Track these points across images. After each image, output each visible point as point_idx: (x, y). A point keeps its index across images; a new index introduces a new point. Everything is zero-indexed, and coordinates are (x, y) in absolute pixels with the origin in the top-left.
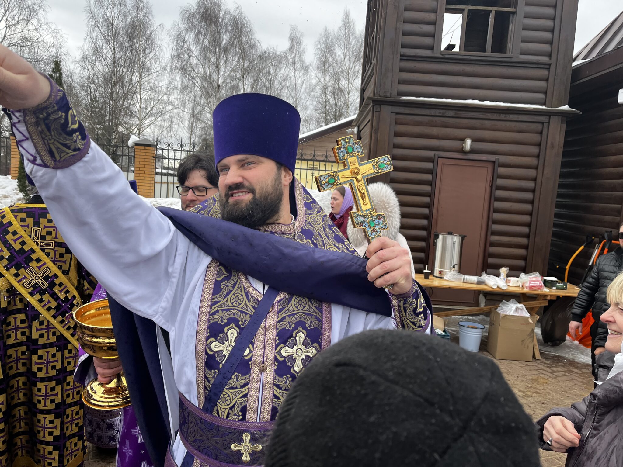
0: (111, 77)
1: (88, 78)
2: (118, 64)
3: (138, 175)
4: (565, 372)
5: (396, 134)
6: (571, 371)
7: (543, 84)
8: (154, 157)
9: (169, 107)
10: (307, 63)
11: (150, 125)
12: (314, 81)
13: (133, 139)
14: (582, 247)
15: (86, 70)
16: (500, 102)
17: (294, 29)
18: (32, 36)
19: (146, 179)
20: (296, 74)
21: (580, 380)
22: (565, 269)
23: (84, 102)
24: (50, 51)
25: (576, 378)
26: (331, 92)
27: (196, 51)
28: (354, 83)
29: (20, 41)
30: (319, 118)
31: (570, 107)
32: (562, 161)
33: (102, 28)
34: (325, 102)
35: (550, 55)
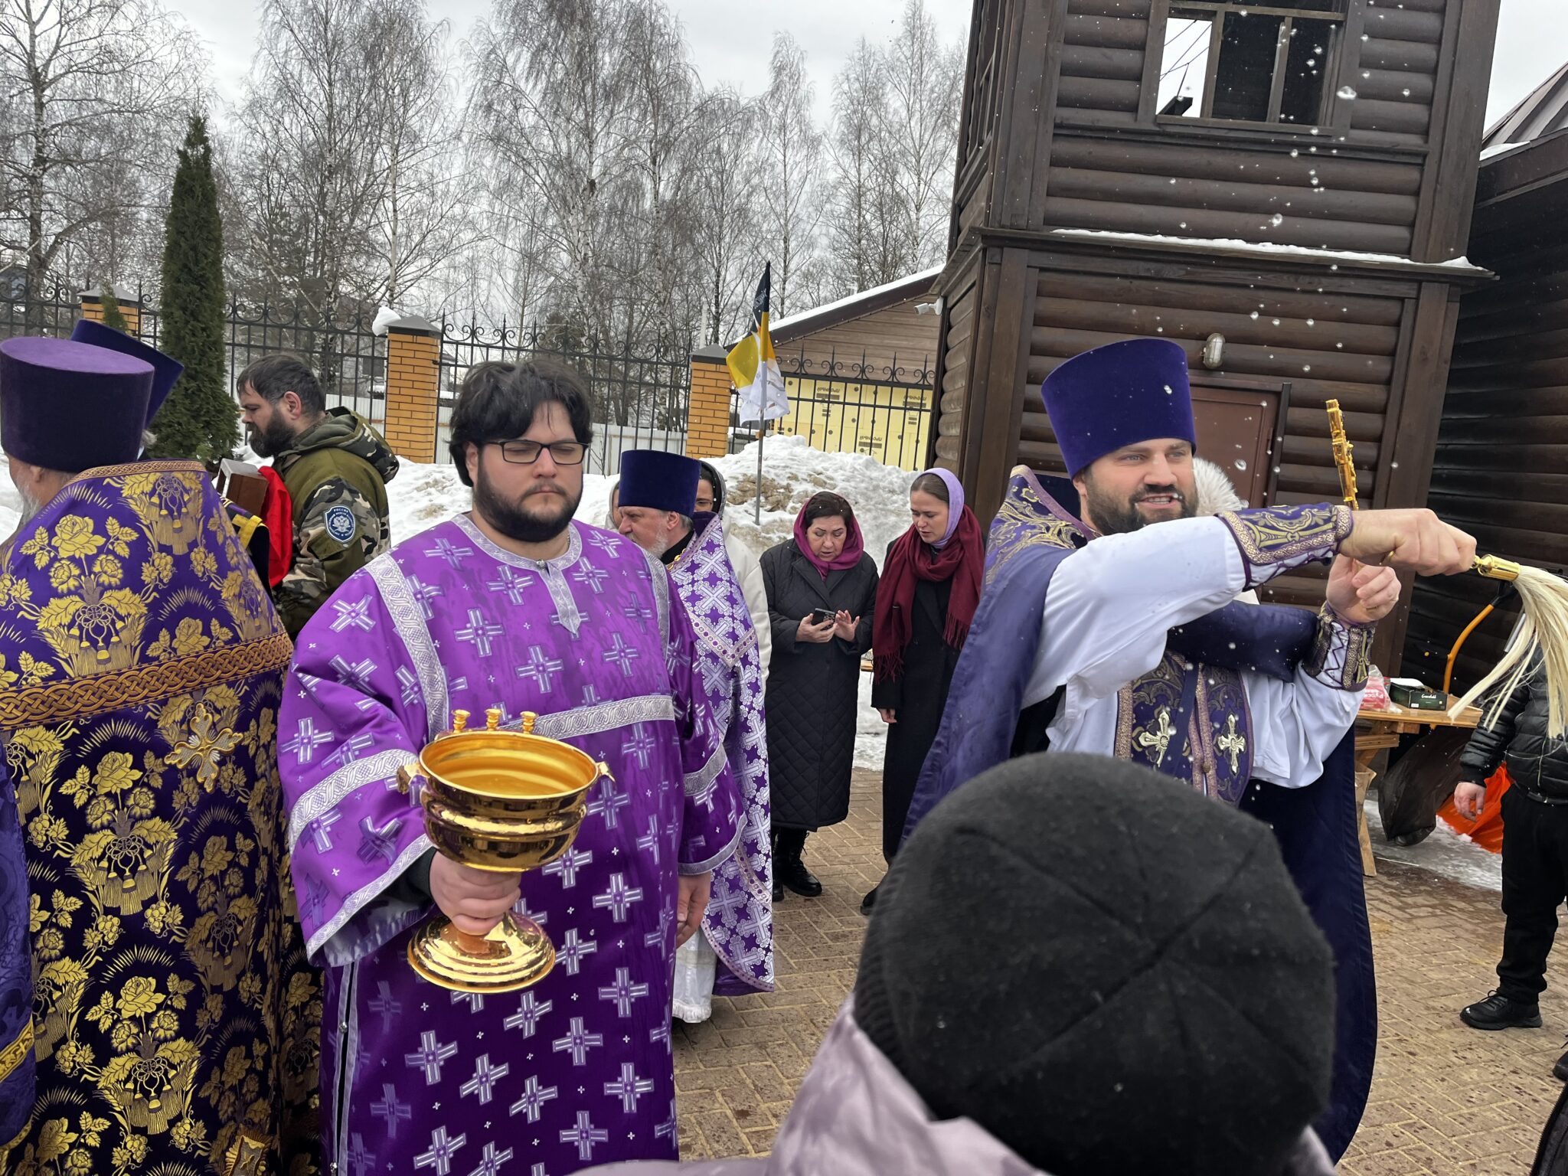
0: (322, 156)
1: (264, 157)
2: (340, 123)
3: (395, 406)
4: (1433, 907)
5: (1040, 321)
6: (1448, 906)
7: (1406, 202)
8: (435, 362)
9: (467, 235)
10: (817, 131)
11: (418, 278)
12: (832, 176)
13: (385, 317)
14: (1490, 607)
15: (258, 136)
16: (1299, 245)
17: (782, 42)
18: (124, 47)
19: (416, 415)
20: (788, 155)
21: (1469, 926)
22: (1446, 660)
23: (253, 216)
24: (170, 85)
25: (1460, 922)
26: (873, 204)
27: (534, 92)
28: (934, 184)
29: (95, 61)
30: (842, 270)
31: (1470, 262)
32: (1446, 395)
33: (300, 31)
34: (859, 228)
35: (1425, 133)
